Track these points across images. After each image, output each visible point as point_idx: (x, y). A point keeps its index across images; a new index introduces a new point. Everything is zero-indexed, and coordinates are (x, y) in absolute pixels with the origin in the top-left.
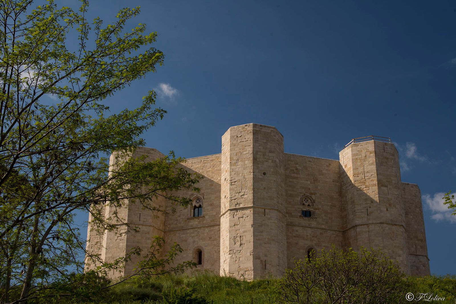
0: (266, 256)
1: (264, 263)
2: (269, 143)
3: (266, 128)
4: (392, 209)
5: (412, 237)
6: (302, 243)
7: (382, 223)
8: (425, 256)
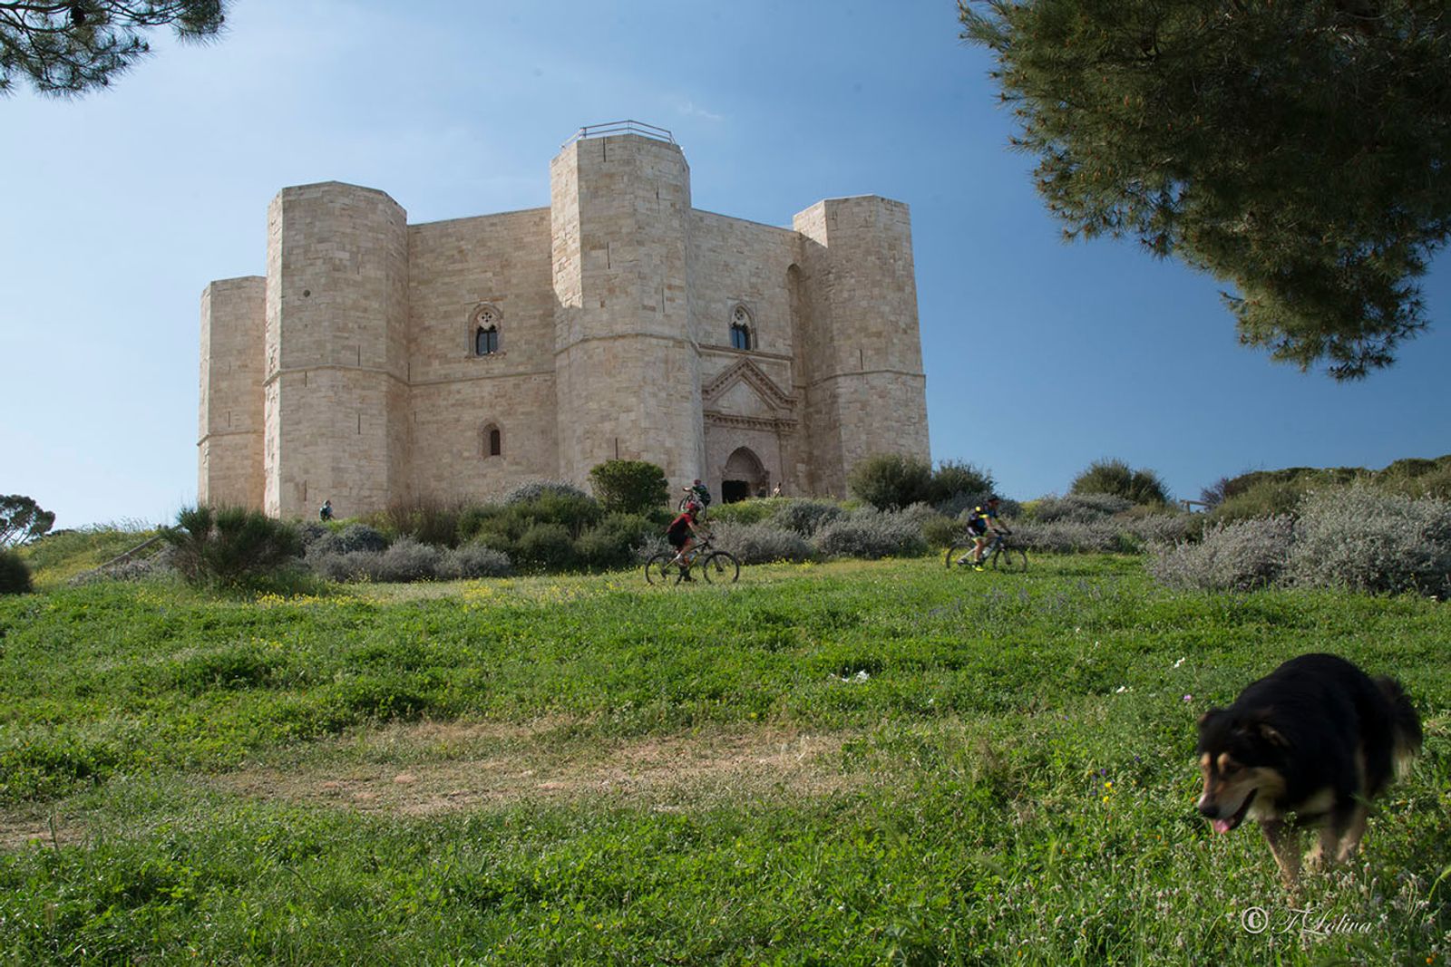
0: (307, 472)
1: (301, 488)
2: (317, 223)
3: (312, 190)
4: (615, 301)
5: (851, 331)
6: (469, 416)
7: (585, 341)
8: (887, 371)
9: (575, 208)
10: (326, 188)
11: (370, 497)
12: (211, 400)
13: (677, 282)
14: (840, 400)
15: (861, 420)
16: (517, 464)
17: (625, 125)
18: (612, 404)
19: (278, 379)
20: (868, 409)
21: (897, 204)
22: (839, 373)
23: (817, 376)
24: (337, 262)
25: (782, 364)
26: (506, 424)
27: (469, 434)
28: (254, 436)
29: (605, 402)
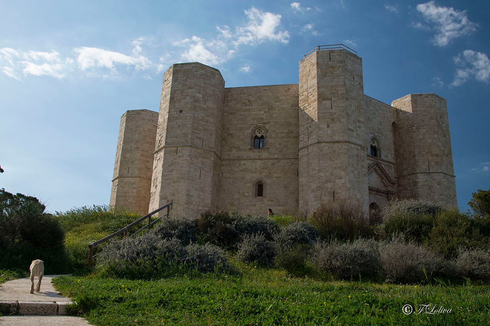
0: (173, 195)
2: (189, 80)
3: (187, 66)
4: (334, 125)
5: (424, 153)
6: (248, 176)
7: (319, 142)
8: (441, 172)
9: (315, 81)
10: (194, 65)
11: (202, 210)
12: (121, 162)
13: (362, 120)
14: (418, 184)
15: (429, 195)
16: (272, 201)
17: (340, 46)
18: (332, 174)
19: (163, 150)
20: (432, 189)
21: (442, 99)
22: (418, 172)
23: (405, 173)
24: (197, 98)
25: (390, 166)
26: (267, 181)
27: (248, 185)
28: (139, 179)
29: (328, 173)
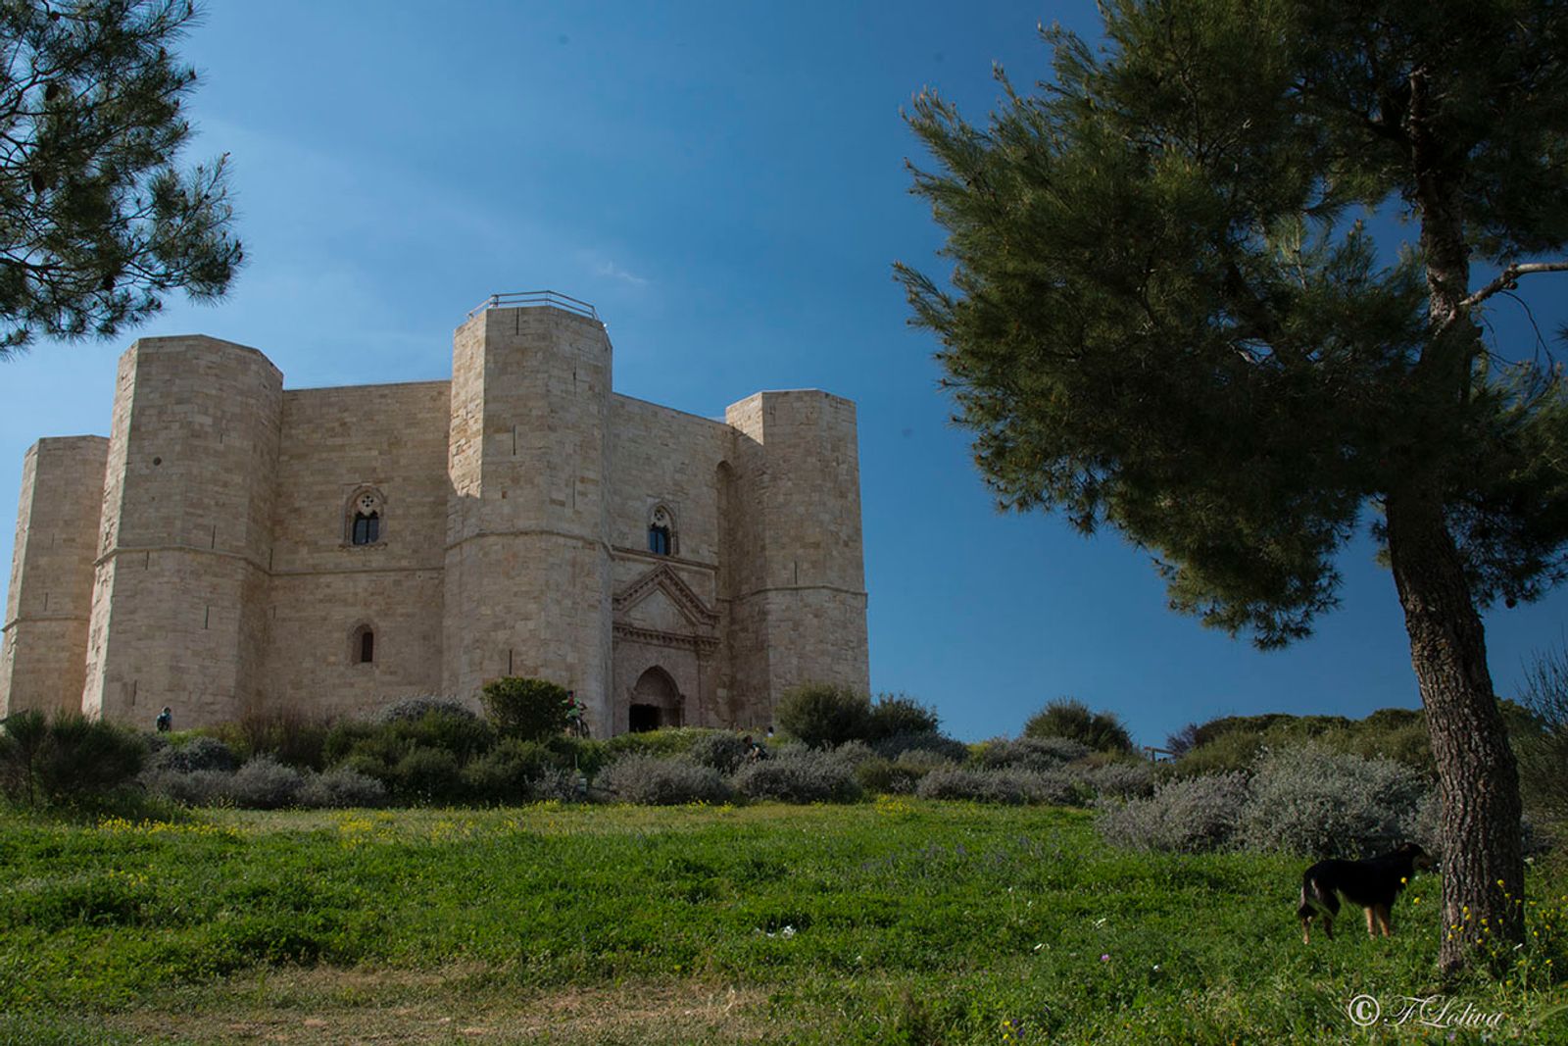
1: (130, 689)
2: (177, 381)
3: (175, 343)
4: (519, 492)
5: (785, 540)
6: (338, 614)
7: (481, 535)
8: (824, 587)
9: (480, 385)
10: (191, 342)
11: (212, 703)
12: (25, 578)
13: (591, 475)
14: (770, 617)
15: (792, 642)
16: (391, 673)
17: (543, 296)
18: (508, 610)
19: (114, 559)
20: (801, 629)
21: (842, 401)
22: (769, 586)
23: (745, 589)
24: (197, 427)
25: (704, 574)
26: (381, 625)
27: (336, 635)
28: (77, 624)
29: (500, 607)
